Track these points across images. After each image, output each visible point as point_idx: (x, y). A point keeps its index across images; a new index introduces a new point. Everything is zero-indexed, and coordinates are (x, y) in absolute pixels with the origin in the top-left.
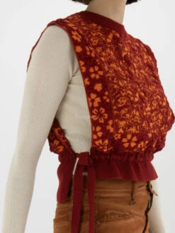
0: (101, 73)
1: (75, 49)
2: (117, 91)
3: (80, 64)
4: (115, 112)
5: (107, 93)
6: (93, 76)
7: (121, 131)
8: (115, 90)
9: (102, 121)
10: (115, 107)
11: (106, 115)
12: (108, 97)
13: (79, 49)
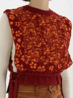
0: (21, 34)
1: (10, 23)
2: (28, 42)
3: (11, 30)
4: (25, 52)
5: (23, 43)
6: (17, 35)
7: (28, 60)
8: (26, 41)
9: (19, 56)
10: (25, 50)
11: (21, 53)
12: (23, 45)
13: (12, 23)
